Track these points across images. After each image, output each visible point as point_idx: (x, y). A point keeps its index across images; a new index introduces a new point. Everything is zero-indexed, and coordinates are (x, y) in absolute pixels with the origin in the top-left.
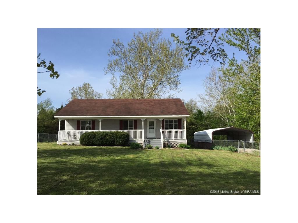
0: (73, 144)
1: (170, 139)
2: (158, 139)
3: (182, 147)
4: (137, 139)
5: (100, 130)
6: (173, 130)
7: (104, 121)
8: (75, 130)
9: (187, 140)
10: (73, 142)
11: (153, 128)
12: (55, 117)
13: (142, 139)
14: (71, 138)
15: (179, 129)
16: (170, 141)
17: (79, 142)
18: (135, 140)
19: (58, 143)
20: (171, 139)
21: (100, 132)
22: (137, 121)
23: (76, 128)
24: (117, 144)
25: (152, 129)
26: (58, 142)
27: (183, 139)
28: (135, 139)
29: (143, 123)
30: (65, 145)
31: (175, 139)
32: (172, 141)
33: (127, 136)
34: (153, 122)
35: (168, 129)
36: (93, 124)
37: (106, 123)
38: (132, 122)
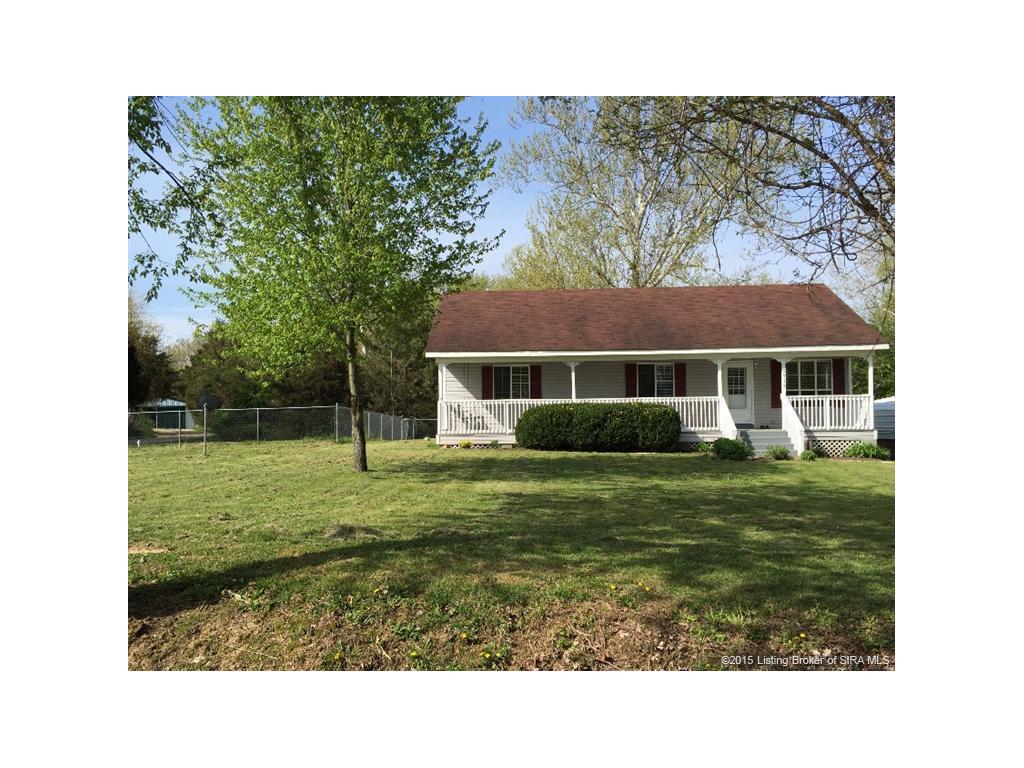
0: (495, 445)
1: (816, 428)
2: (762, 427)
3: (866, 456)
4: (701, 429)
5: (574, 400)
6: (827, 399)
8: (477, 398)
9: (876, 432)
10: (495, 439)
11: (743, 392)
12: (429, 355)
13: (717, 429)
15: (835, 393)
16: (816, 434)
17: (513, 440)
18: (694, 433)
19: (438, 443)
20: (820, 428)
21: (573, 405)
22: (687, 367)
24: (643, 444)
25: (736, 393)
26: (437, 437)
27: (854, 428)
28: (693, 429)
30: (467, 446)
31: (833, 427)
32: (826, 431)
33: (673, 418)
34: (742, 371)
35: (813, 393)
36: (533, 378)
38: (668, 369)
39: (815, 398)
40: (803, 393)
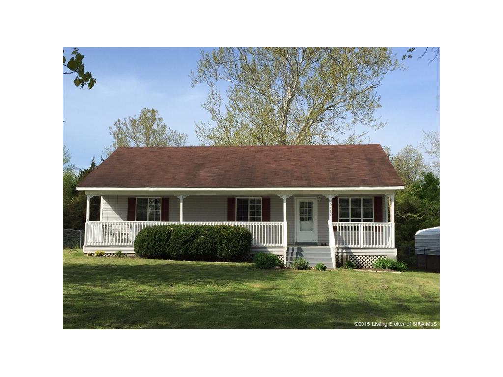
0: (120, 254)
1: (353, 246)
2: (322, 245)
3: (384, 267)
4: (270, 245)
5: (182, 223)
6: (361, 225)
7: (191, 199)
8: (124, 220)
9: (396, 250)
10: (120, 249)
11: (310, 219)
12: (78, 189)
13: (282, 245)
14: (115, 240)
15: (375, 222)
16: (352, 251)
17: (132, 250)
18: (265, 248)
19: (84, 252)
20: (356, 246)
21: (180, 226)
22: (271, 200)
23: (126, 217)
24: (220, 255)
25: (306, 219)
26: (84, 247)
27: (386, 247)
28: (265, 245)
29: (285, 205)
30: (100, 255)
31: (365, 246)
32: (360, 249)
33: (246, 236)
34: (310, 204)
35: (348, 221)
36: (165, 206)
37: (196, 205)
38: (258, 201)
39: (350, 224)
40: (353, 221)
